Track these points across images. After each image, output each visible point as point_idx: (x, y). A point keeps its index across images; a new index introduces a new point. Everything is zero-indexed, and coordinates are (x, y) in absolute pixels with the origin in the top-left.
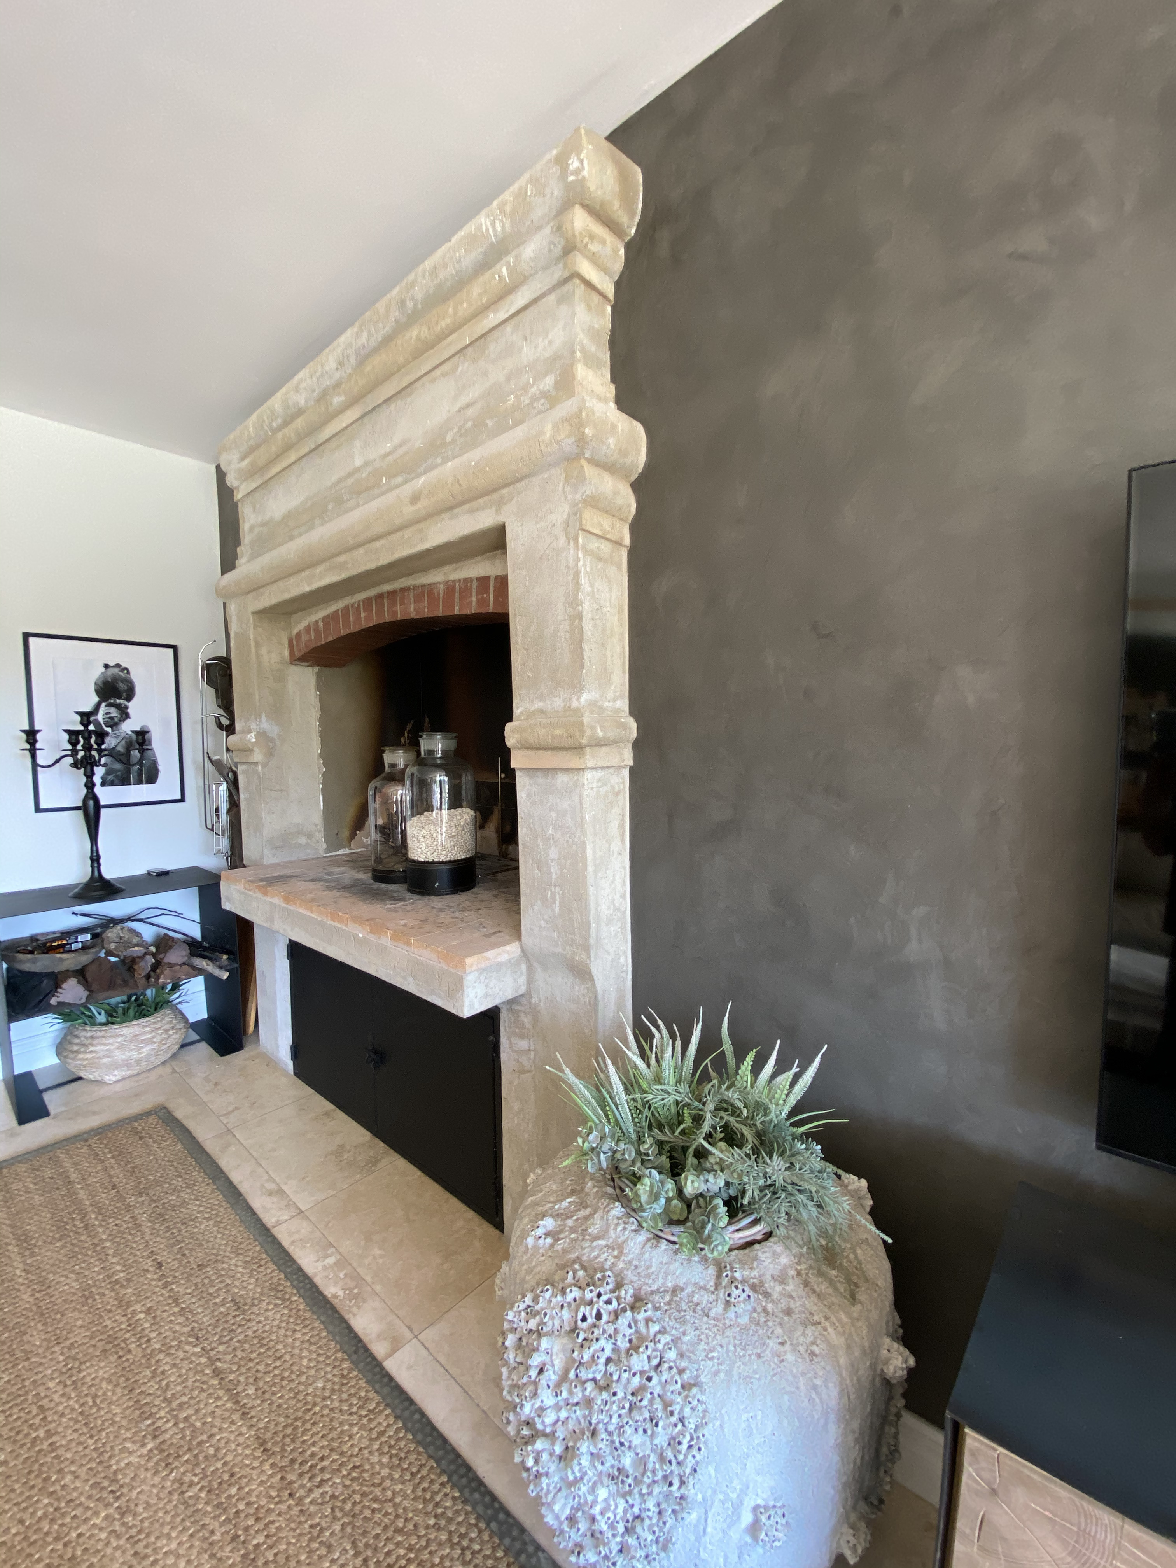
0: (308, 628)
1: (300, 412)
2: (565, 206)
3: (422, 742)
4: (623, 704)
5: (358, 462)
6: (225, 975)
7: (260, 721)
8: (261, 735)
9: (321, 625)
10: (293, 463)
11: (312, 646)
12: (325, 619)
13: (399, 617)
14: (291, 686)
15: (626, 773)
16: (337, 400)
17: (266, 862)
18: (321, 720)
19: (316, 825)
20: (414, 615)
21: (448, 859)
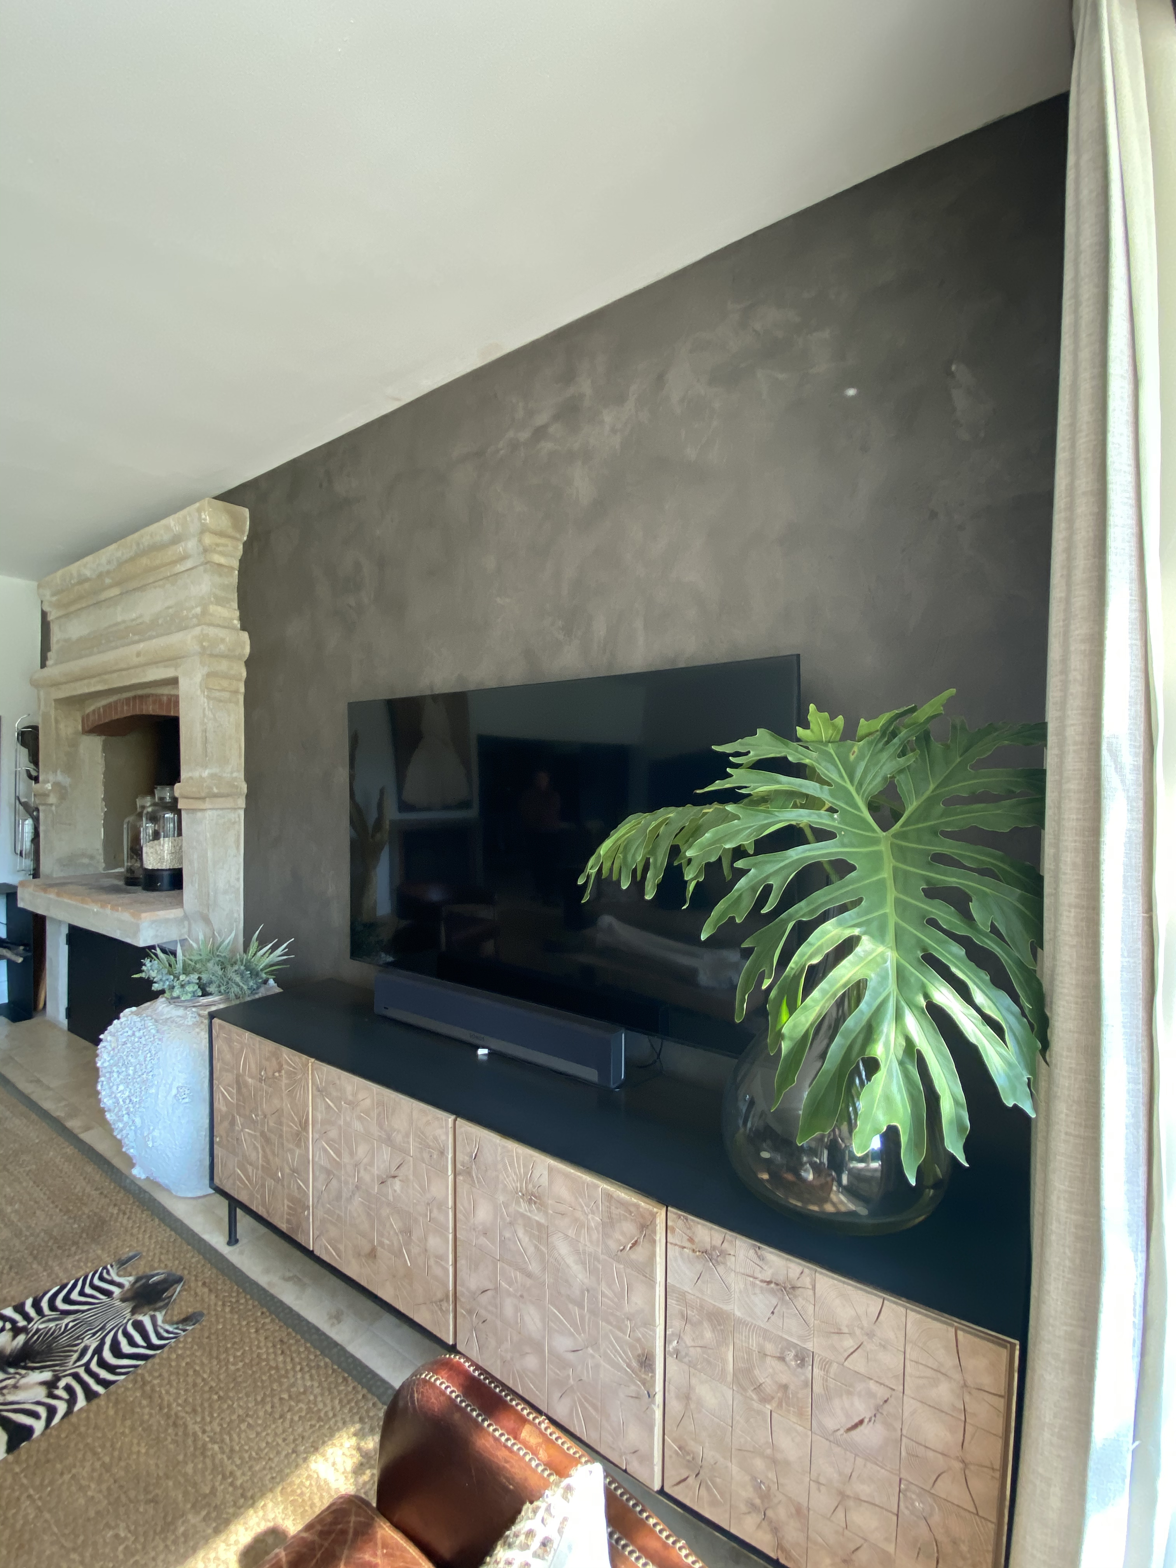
0: (94, 711)
1: (87, 580)
2: (202, 532)
3: (156, 792)
4: (241, 775)
5: (119, 619)
6: (20, 960)
7: (56, 775)
8: (56, 785)
9: (101, 710)
10: (83, 608)
11: (96, 724)
12: (104, 707)
13: (144, 713)
14: (82, 749)
15: (242, 813)
16: (108, 581)
17: (55, 876)
18: (105, 774)
19: (98, 850)
20: (151, 713)
21: (168, 868)
